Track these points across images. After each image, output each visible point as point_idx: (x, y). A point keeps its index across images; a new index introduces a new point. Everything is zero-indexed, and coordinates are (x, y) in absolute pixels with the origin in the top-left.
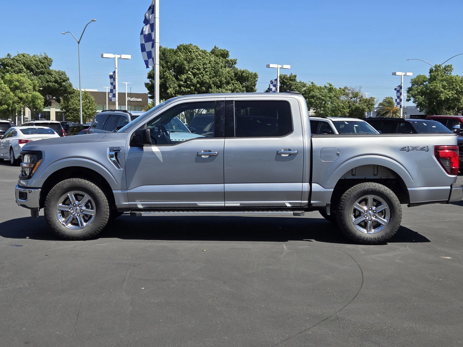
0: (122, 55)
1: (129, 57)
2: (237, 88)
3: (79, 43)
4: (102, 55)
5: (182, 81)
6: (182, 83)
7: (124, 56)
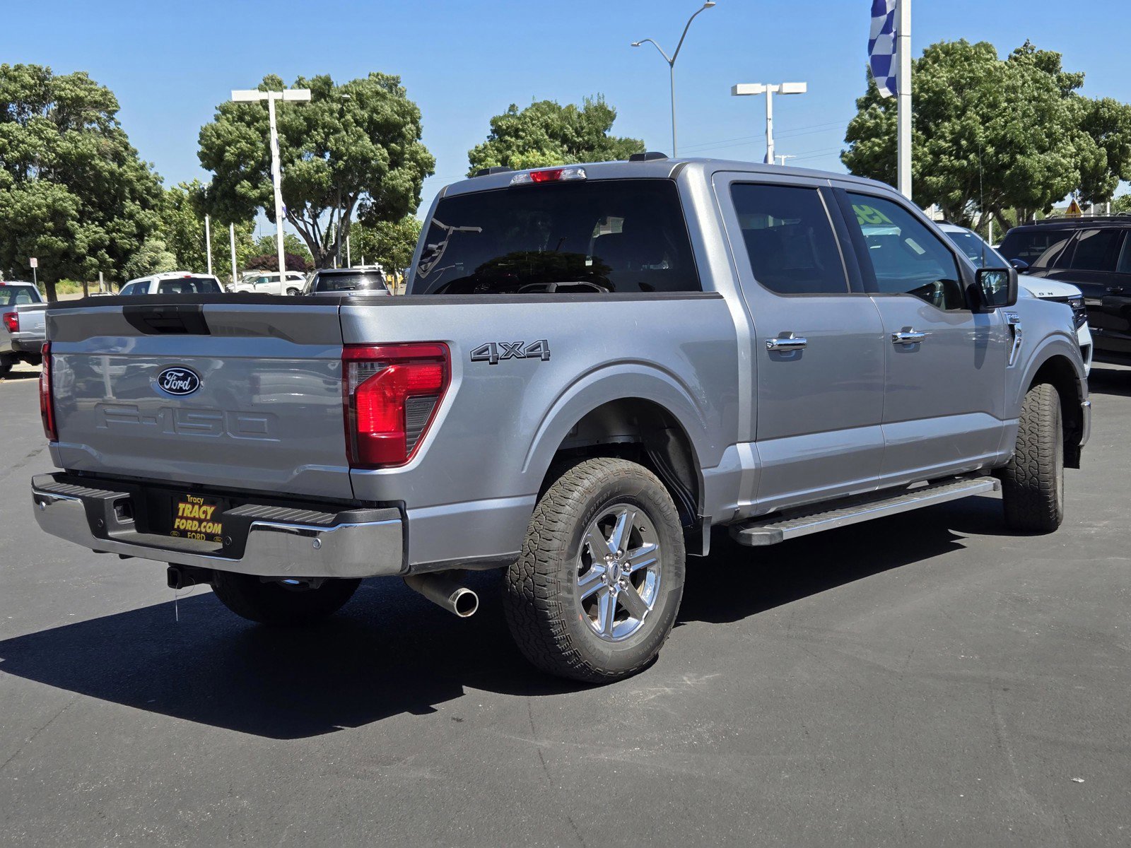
0: (784, 84)
1: (801, 87)
2: (1083, 150)
3: (672, 64)
4: (734, 88)
5: (943, 137)
6: (943, 144)
7: (788, 87)
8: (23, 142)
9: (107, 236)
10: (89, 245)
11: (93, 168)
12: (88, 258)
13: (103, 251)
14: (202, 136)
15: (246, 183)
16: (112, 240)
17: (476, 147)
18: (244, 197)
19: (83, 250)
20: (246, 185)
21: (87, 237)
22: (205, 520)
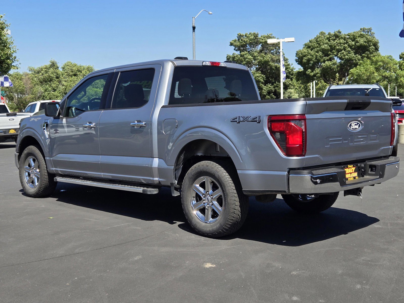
8: (247, 58)
9: (273, 89)
10: (267, 92)
11: (269, 65)
12: (267, 96)
13: (272, 94)
14: (297, 54)
15: (309, 70)
16: (275, 90)
17: (402, 53)
18: (309, 75)
19: (265, 93)
20: (309, 71)
21: (267, 89)
22: (353, 173)
